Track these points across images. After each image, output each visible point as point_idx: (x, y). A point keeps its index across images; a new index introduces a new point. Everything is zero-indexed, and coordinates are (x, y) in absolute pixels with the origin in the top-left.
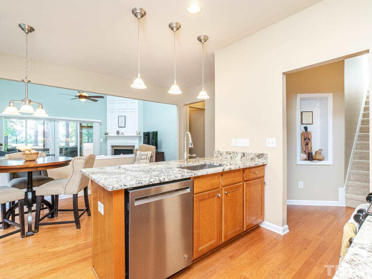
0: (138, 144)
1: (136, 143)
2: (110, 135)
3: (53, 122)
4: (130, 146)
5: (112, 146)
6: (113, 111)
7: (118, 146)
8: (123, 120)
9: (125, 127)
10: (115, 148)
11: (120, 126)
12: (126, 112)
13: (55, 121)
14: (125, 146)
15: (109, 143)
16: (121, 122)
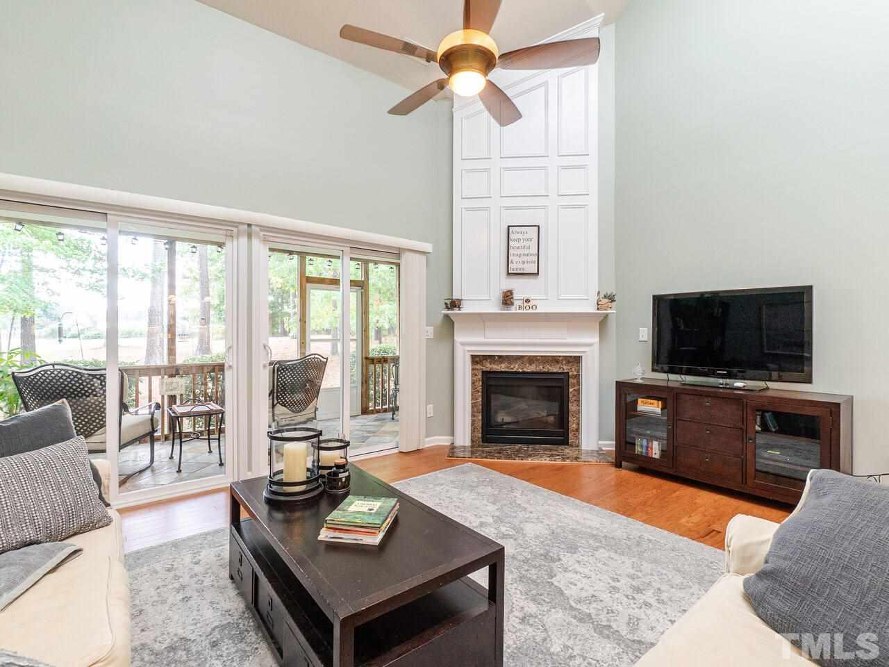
0: (596, 347)
1: (590, 345)
2: (466, 308)
3: (244, 240)
4: (555, 360)
5: (476, 360)
6: (485, 203)
7: (501, 359)
8: (527, 243)
9: (538, 273)
10: (489, 366)
11: (514, 267)
12: (544, 207)
13: (250, 236)
14: (532, 360)
15: (463, 344)
16: (520, 251)
